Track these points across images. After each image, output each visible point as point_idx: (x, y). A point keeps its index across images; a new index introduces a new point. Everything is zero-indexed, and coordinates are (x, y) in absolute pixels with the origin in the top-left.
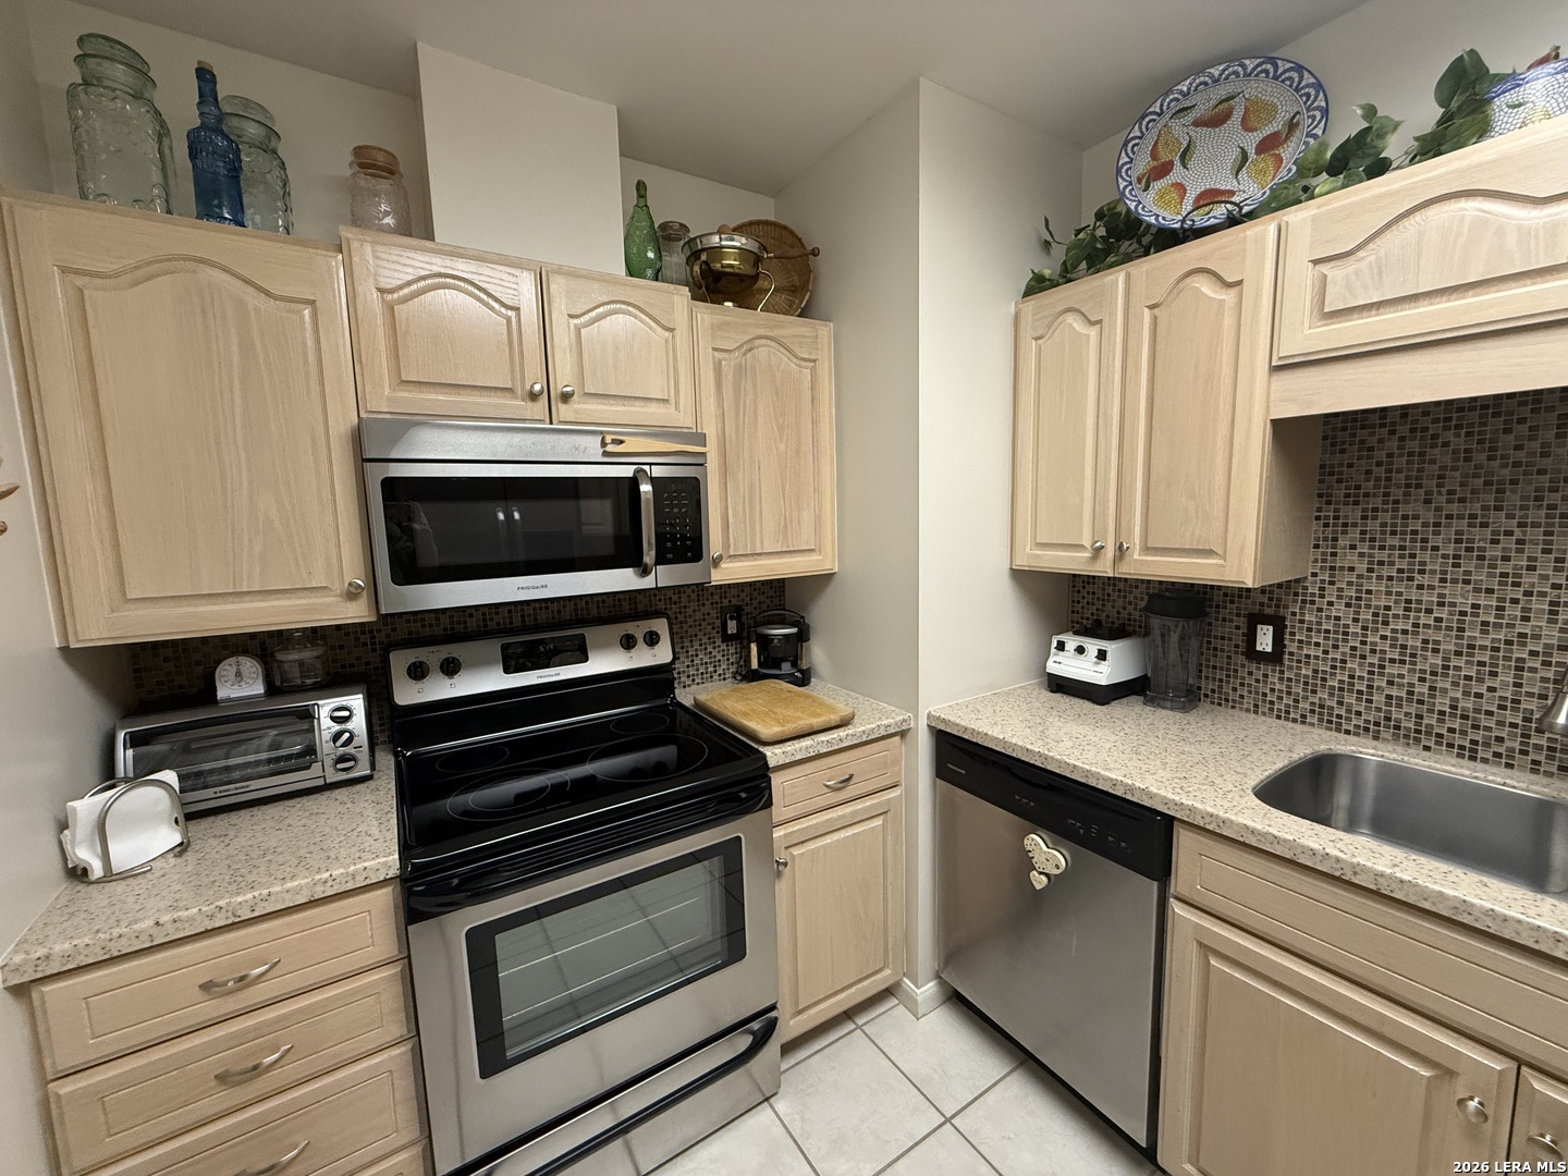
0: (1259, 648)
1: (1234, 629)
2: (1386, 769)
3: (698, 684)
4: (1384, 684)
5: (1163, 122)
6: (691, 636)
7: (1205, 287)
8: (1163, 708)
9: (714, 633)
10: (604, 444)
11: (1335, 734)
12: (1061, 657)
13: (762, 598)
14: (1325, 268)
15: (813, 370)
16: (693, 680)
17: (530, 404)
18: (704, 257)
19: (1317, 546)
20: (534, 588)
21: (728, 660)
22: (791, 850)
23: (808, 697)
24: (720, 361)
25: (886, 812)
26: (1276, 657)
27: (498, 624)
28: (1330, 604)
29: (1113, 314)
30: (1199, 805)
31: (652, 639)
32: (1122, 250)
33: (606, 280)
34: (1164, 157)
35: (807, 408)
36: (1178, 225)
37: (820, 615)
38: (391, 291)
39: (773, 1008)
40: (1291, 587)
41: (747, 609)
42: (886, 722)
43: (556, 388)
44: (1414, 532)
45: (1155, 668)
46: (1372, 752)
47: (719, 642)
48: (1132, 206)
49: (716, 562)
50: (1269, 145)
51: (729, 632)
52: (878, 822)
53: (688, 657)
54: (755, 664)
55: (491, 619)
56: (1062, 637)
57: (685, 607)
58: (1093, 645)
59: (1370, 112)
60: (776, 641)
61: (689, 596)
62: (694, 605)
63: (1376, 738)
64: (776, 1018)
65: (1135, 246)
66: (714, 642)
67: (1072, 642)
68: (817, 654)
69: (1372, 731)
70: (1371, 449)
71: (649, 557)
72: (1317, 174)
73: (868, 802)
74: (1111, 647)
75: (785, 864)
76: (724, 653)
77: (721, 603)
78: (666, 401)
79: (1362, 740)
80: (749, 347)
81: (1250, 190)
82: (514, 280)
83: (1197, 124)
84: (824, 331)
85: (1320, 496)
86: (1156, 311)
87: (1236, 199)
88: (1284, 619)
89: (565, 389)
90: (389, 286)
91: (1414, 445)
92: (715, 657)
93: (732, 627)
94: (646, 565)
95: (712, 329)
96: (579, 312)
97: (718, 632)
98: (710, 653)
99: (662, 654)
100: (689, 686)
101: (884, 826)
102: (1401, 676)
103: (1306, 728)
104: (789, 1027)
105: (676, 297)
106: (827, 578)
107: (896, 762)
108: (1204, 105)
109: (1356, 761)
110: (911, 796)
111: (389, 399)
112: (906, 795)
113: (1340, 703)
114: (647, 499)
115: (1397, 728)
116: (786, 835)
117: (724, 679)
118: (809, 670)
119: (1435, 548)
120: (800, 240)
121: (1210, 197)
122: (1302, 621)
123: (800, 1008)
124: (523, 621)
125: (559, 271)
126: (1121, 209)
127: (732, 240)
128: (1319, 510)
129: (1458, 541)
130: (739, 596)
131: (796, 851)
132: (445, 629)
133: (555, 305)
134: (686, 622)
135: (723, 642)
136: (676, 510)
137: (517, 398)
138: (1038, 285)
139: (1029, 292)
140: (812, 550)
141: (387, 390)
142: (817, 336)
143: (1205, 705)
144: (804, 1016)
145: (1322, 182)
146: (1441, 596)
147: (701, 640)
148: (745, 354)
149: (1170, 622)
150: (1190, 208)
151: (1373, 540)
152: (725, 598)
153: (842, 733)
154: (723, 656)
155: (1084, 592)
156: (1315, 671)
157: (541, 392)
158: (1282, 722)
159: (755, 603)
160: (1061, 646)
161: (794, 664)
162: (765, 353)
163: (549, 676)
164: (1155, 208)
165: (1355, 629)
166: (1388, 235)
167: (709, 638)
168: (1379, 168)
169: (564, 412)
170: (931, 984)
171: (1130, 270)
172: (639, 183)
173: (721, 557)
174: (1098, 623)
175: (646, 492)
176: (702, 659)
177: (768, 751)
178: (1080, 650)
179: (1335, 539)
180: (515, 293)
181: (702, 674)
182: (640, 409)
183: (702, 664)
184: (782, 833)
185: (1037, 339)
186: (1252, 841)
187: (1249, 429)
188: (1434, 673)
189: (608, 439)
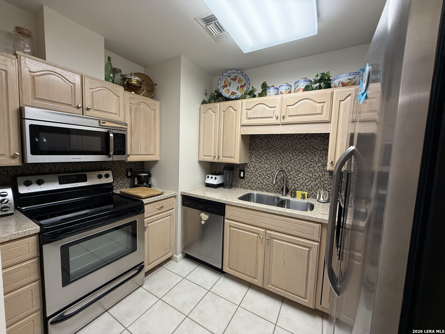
0: (241, 176)
1: (237, 173)
2: (257, 195)
3: (119, 189)
4: (258, 181)
5: (226, 77)
6: (118, 176)
7: (232, 110)
8: (226, 188)
9: (124, 175)
10: (99, 122)
11: (251, 190)
12: (208, 179)
13: (138, 167)
14: (247, 110)
15: (155, 112)
16: (118, 188)
17: (77, 110)
18: (127, 80)
19: (249, 157)
20: (77, 158)
21: (128, 183)
22: (148, 224)
23: (152, 189)
24: (131, 106)
25: (171, 215)
26: (243, 178)
27: (55, 171)
28: (251, 167)
29: (217, 111)
30: (229, 201)
31: (107, 176)
32: (219, 99)
33: (100, 81)
34: (226, 84)
35: (153, 121)
36: (228, 97)
37: (154, 171)
38: (34, 72)
39: (143, 263)
40: (245, 164)
41: (134, 170)
42: (171, 194)
43: (85, 106)
44: (261, 155)
45: (225, 181)
46: (255, 193)
47: (125, 178)
48: (221, 91)
49: (129, 156)
50: (242, 86)
51: (129, 175)
52: (169, 217)
53: (116, 182)
54: (136, 184)
55: (53, 169)
56: (208, 175)
57: (116, 168)
58: (214, 177)
59: (253, 88)
60: (143, 177)
61: (117, 165)
62: (119, 168)
63: (257, 190)
64: (144, 265)
65: (222, 98)
66: (124, 178)
67: (210, 176)
68: (153, 181)
69: (256, 189)
70: (256, 141)
71: (111, 153)
72: (247, 95)
73: (167, 212)
74: (217, 177)
75: (147, 227)
76: (127, 181)
77: (127, 167)
78: (116, 114)
79: (255, 191)
80: (139, 104)
81: (239, 94)
82: (74, 76)
83: (231, 79)
84: (158, 103)
85: (249, 149)
86: (224, 112)
87: (237, 95)
88: (245, 170)
89: (88, 107)
90: (34, 71)
91: (261, 141)
92: (124, 182)
93: (129, 174)
94: (110, 155)
95: (129, 98)
96: (93, 88)
97: (125, 175)
98: (123, 181)
99: (110, 180)
100: (117, 189)
101: (170, 218)
102: (260, 179)
103: (248, 190)
104: (147, 268)
105: (120, 89)
106: (156, 162)
107: (173, 203)
108: (233, 76)
109: (253, 194)
110: (176, 212)
111: (31, 102)
112: (175, 211)
113: (252, 185)
114: (112, 138)
115: (259, 188)
116: (147, 221)
117: (127, 188)
118: (151, 184)
119: (263, 158)
120: (151, 80)
121: (233, 93)
122: (247, 171)
123: (149, 263)
124: (64, 170)
125: (87, 76)
126: (219, 91)
127: (135, 78)
128: (249, 151)
129: (266, 157)
130: (131, 166)
131: (149, 224)
132: (36, 171)
133: (86, 85)
134: (116, 172)
135: (127, 178)
136: (119, 142)
137: (73, 107)
138: (204, 102)
139: (202, 103)
140: (153, 154)
141: (30, 99)
142: (156, 104)
143: (233, 187)
144: (150, 265)
145: (248, 96)
146: (264, 166)
147: (120, 177)
148: (137, 105)
149: (227, 171)
150: (230, 94)
151: (256, 157)
152: (128, 166)
153: (161, 196)
154: (127, 182)
155: (213, 167)
156: (249, 180)
157: (81, 107)
158: (244, 189)
159: (136, 168)
160: (208, 177)
161: (147, 183)
162: (142, 106)
163: (75, 185)
164: (225, 93)
165: (254, 172)
166: (255, 107)
167: (123, 177)
168: (254, 96)
169: (87, 113)
170: (180, 254)
171: (220, 104)
172: (109, 57)
173: (130, 155)
174: (215, 172)
175: (111, 136)
176: (120, 182)
177: (144, 200)
178: (212, 178)
179: (251, 156)
180: (74, 80)
181: (120, 186)
182: (109, 115)
183: (120, 184)
184: (146, 220)
185: (204, 113)
186: (236, 205)
187: (238, 136)
188: (263, 179)
189: (101, 122)
